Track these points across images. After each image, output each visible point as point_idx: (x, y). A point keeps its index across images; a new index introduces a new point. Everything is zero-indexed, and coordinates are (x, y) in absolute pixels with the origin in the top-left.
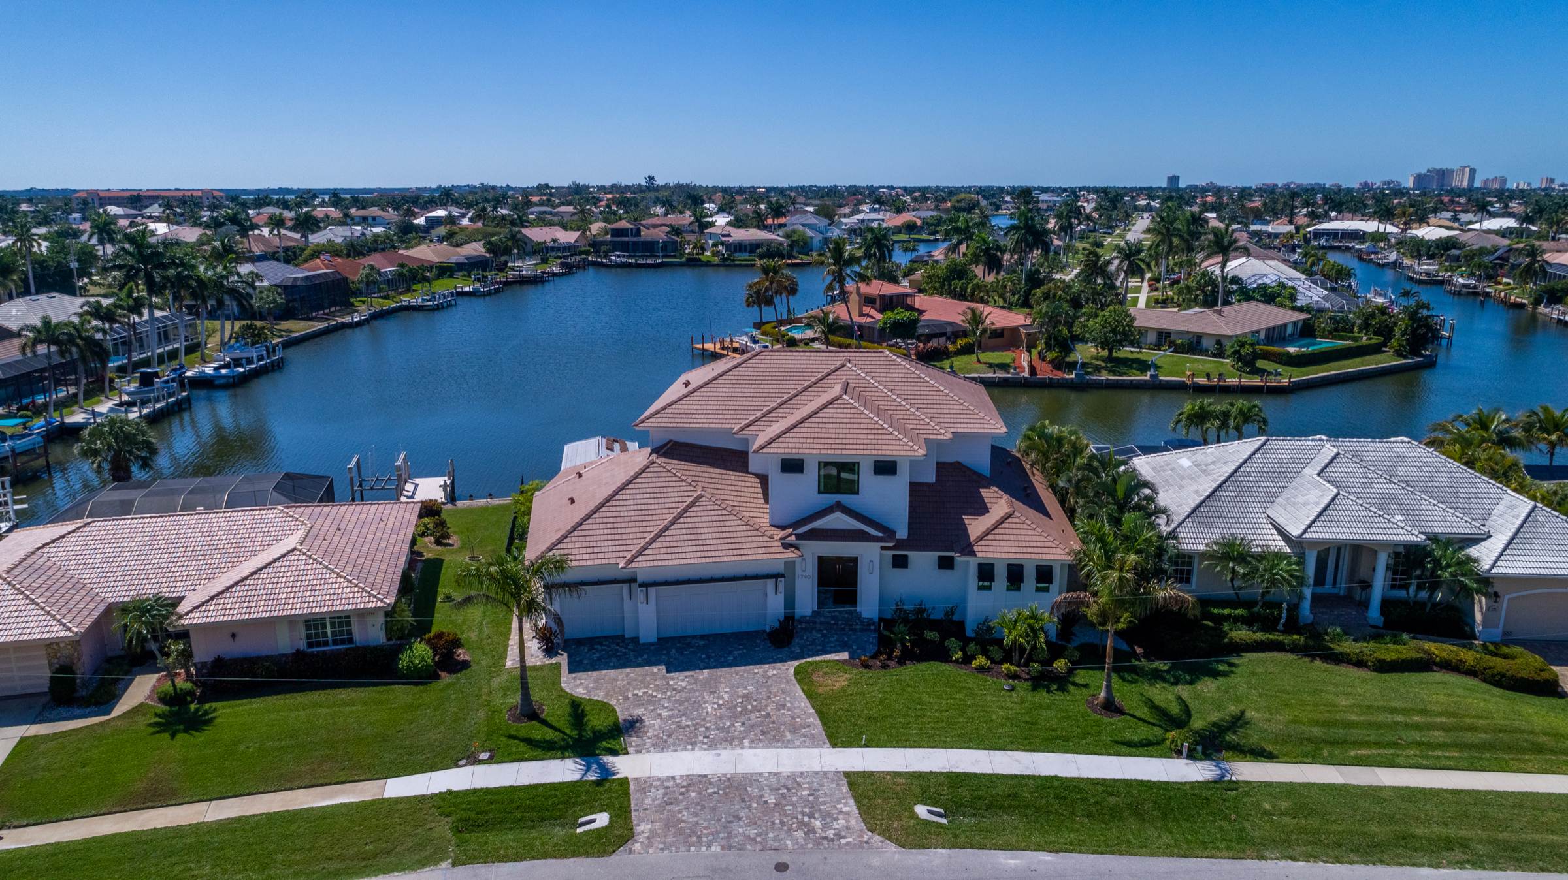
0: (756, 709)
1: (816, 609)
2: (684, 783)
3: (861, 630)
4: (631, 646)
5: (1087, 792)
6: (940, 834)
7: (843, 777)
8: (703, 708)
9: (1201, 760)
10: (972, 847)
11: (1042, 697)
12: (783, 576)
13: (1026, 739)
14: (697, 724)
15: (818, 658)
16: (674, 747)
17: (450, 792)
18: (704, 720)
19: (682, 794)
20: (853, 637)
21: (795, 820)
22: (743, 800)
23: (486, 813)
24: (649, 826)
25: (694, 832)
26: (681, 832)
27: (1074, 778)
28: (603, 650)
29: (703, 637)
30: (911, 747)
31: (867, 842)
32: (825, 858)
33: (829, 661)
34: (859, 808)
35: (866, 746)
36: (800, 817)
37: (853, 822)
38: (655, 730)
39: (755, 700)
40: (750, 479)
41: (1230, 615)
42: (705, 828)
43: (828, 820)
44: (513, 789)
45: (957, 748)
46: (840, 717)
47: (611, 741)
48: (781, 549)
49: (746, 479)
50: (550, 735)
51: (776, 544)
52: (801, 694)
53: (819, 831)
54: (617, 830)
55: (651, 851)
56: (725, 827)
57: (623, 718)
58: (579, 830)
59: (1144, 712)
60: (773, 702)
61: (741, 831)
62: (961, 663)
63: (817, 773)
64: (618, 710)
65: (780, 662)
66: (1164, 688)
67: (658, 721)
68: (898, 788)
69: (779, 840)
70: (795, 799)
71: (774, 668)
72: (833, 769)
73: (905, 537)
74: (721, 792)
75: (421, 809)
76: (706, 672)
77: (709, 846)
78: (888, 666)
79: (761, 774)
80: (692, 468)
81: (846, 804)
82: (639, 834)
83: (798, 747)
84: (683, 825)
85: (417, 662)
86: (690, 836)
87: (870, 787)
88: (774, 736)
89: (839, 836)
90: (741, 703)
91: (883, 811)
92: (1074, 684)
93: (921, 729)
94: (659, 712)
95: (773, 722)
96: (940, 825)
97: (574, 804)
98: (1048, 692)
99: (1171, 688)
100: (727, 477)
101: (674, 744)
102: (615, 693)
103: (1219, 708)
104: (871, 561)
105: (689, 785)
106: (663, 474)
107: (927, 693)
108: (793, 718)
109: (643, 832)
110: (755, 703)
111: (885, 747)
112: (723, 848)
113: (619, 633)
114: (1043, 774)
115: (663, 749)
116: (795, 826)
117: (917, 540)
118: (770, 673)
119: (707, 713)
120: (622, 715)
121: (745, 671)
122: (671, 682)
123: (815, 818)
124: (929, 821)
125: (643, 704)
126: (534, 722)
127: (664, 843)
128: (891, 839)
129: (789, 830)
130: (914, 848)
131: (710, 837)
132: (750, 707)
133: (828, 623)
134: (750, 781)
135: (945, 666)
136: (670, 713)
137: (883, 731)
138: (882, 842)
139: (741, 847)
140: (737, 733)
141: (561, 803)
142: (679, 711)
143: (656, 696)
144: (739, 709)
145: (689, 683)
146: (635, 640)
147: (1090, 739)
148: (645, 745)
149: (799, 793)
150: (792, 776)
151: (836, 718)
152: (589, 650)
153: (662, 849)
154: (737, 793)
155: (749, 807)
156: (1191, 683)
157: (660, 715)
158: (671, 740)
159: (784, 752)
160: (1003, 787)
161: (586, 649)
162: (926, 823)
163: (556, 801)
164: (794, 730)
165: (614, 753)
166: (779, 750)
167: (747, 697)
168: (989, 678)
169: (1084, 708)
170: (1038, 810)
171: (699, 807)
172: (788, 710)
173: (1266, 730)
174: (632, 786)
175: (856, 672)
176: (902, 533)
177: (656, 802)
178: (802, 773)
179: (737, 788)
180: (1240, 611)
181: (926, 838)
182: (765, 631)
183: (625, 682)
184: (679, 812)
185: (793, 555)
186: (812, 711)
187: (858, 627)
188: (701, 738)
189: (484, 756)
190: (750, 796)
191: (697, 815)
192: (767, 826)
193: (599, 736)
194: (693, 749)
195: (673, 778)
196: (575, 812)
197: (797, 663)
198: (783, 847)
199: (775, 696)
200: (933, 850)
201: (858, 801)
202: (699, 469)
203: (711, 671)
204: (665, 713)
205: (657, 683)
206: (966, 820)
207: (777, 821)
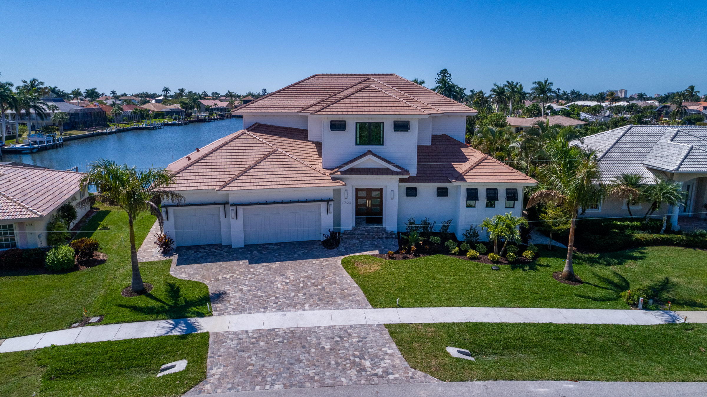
0: (313, 285)
1: (354, 225)
2: (255, 336)
3: (386, 238)
4: (226, 250)
5: (579, 334)
6: (472, 368)
7: (384, 328)
8: (274, 285)
9: (654, 310)
10: (503, 379)
11: (519, 273)
12: (332, 200)
13: (518, 299)
14: (269, 295)
15: (357, 254)
16: (250, 311)
17: (53, 347)
18: (275, 292)
19: (253, 343)
20: (381, 242)
21: (348, 361)
22: (304, 347)
23: (81, 363)
24: (221, 370)
25: (259, 373)
26: (248, 374)
27: (566, 324)
28: (205, 252)
29: (276, 244)
30: (434, 307)
31: (412, 378)
32: (377, 392)
33: (366, 256)
34: (400, 350)
35: (400, 307)
36: (352, 358)
37: (397, 361)
38: (236, 299)
39: (313, 279)
40: (309, 144)
41: (628, 226)
42: (270, 370)
43: (376, 360)
44: (110, 343)
45: (468, 306)
46: (377, 289)
47: (200, 307)
48: (331, 181)
49: (307, 144)
50: (152, 303)
51: (327, 178)
52: (348, 275)
53: (369, 369)
54: (192, 373)
55: (219, 390)
56: (288, 369)
57: (212, 292)
58: (159, 375)
59: (595, 281)
60: (327, 280)
61: (301, 371)
62: (458, 255)
63: (363, 326)
64: (209, 287)
65: (331, 257)
66: (601, 268)
67: (239, 294)
68: (430, 335)
69: (335, 378)
70: (347, 345)
71: (327, 261)
72: (376, 323)
73: (415, 175)
74: (285, 341)
75: (23, 361)
76: (277, 264)
77: (272, 385)
78: (408, 257)
79: (318, 328)
80: (271, 138)
81: (389, 348)
82: (211, 376)
83: (347, 308)
84: (251, 368)
85: (60, 257)
86: (256, 377)
87: (407, 335)
88: (328, 302)
89: (386, 373)
90: (303, 281)
91: (421, 352)
92: (540, 265)
93: (439, 295)
94: (240, 287)
95: (327, 293)
96: (470, 362)
97: (159, 354)
98: (524, 270)
99: (607, 268)
100: (294, 143)
101: (250, 309)
102: (209, 276)
103: (648, 277)
104: (392, 191)
105: (259, 337)
106: (250, 140)
107: (438, 273)
108: (342, 290)
109: (214, 374)
110: (313, 281)
111: (414, 307)
112: (285, 386)
113: (217, 242)
114: (541, 322)
115: (241, 312)
116: (348, 365)
117: (421, 177)
118: (324, 263)
119: (277, 288)
120: (211, 290)
121: (306, 262)
122: (252, 270)
123: (365, 359)
124: (461, 359)
125: (229, 283)
126: (142, 296)
127: (233, 383)
128: (432, 374)
129: (344, 370)
130: (454, 380)
131: (274, 377)
132: (309, 283)
133: (363, 234)
134: (310, 332)
135: (448, 257)
136: (249, 288)
137: (410, 297)
138: (424, 377)
139: (301, 385)
140: (299, 300)
141: (149, 353)
142: (256, 287)
143: (239, 278)
144: (301, 285)
145: (265, 270)
146: (229, 247)
147: (565, 298)
148: (227, 309)
149: (350, 341)
150: (344, 328)
151: (374, 289)
152: (195, 252)
153: (229, 389)
154: (299, 342)
155: (309, 352)
156: (620, 264)
157: (241, 290)
158: (248, 306)
159: (336, 313)
160: (512, 332)
161: (193, 252)
162: (458, 360)
163: (145, 351)
164: (343, 297)
165: (201, 315)
166: (332, 311)
167: (308, 278)
168: (479, 263)
169: (552, 279)
170: (544, 348)
171: (266, 353)
172: (338, 285)
173: (691, 289)
174: (211, 339)
175: (385, 262)
176: (413, 172)
177: (231, 350)
178: (351, 326)
179: (299, 338)
180: (635, 223)
181: (462, 372)
182: (320, 240)
183: (218, 270)
184: (249, 357)
185: (339, 184)
186: (356, 285)
187: (384, 236)
188: (271, 304)
189: (94, 320)
190: (310, 344)
191: (264, 359)
192: (324, 367)
193: (190, 304)
194: (264, 312)
195: (247, 332)
196: (159, 360)
197: (343, 257)
198: (339, 383)
199: (328, 277)
200: (470, 382)
201: (399, 345)
202: (275, 138)
203: (282, 263)
204: (245, 289)
205: (241, 270)
206: (489, 358)
207: (333, 362)
